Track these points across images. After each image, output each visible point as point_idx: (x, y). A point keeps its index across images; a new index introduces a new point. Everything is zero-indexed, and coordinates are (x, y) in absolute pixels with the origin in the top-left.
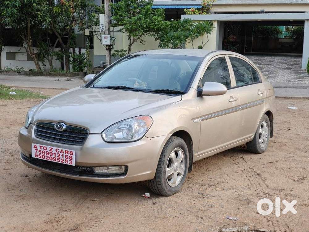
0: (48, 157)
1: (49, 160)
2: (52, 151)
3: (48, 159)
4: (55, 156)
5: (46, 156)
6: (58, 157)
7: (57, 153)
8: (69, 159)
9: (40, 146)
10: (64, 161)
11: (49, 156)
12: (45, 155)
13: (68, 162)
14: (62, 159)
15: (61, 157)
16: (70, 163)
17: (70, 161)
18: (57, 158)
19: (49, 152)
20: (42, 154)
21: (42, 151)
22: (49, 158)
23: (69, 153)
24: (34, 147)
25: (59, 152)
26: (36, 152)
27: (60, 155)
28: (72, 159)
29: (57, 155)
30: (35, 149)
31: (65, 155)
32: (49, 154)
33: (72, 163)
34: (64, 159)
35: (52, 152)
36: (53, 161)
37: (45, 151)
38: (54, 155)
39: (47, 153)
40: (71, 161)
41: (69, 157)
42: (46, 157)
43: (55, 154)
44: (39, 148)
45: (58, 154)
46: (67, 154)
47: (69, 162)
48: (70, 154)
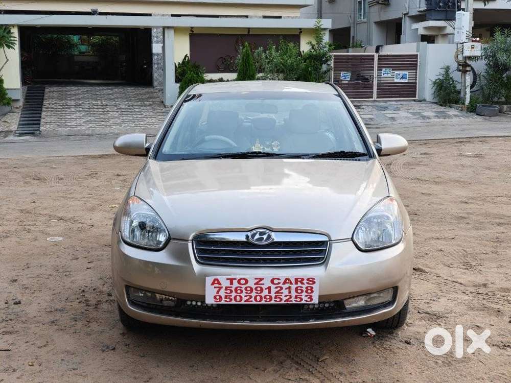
0: (251, 297)
1: (254, 302)
2: (263, 284)
3: (252, 301)
4: (270, 292)
5: (246, 296)
6: (277, 292)
7: (273, 287)
8: (304, 294)
9: (227, 279)
10: (293, 299)
11: (253, 294)
12: (243, 295)
13: (301, 299)
14: (286, 296)
15: (286, 292)
16: (309, 300)
17: (306, 296)
18: (273, 295)
19: (254, 287)
20: (234, 294)
21: (233, 289)
22: (253, 299)
23: (305, 282)
24: (213, 283)
25: (279, 283)
26: (218, 292)
27: (282, 288)
28: (312, 292)
29: (273, 290)
30: (215, 287)
31: (294, 287)
32: (254, 291)
33: (311, 300)
34: (293, 293)
35: (261, 286)
36: (263, 302)
37: (244, 287)
38: (265, 292)
39: (249, 289)
40: (311, 296)
41: (304, 289)
42: (244, 299)
43: (269, 288)
44: (225, 283)
45: (276, 288)
46: (299, 284)
47: (305, 298)
48: (308, 283)
